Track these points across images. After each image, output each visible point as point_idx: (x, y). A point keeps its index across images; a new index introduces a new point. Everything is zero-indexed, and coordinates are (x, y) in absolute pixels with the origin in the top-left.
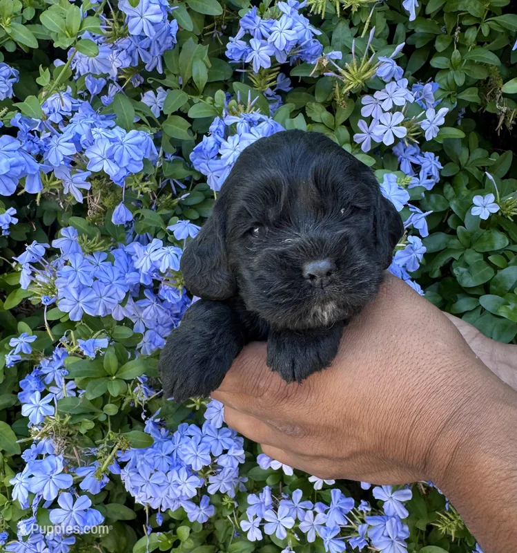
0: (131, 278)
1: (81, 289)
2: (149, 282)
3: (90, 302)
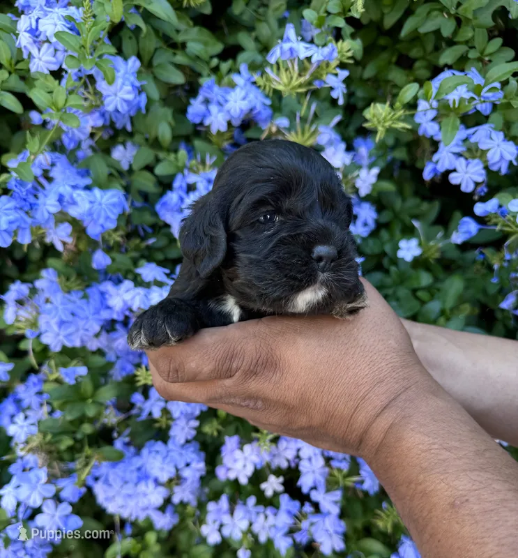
0: (105, 315)
1: (62, 323)
2: (121, 318)
3: (70, 335)
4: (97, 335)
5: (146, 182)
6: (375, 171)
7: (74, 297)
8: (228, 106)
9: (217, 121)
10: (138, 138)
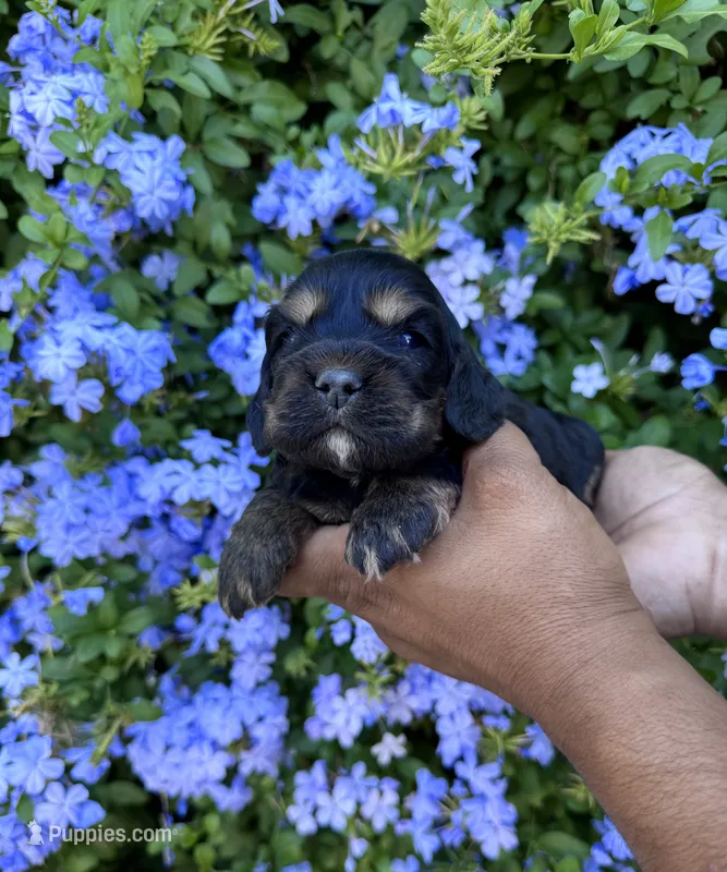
0: (134, 509)
1: (69, 527)
2: (158, 513)
3: (83, 541)
4: (124, 538)
5: (194, 313)
6: (530, 280)
7: (90, 484)
8: (311, 198)
9: (297, 221)
10: (183, 247)
